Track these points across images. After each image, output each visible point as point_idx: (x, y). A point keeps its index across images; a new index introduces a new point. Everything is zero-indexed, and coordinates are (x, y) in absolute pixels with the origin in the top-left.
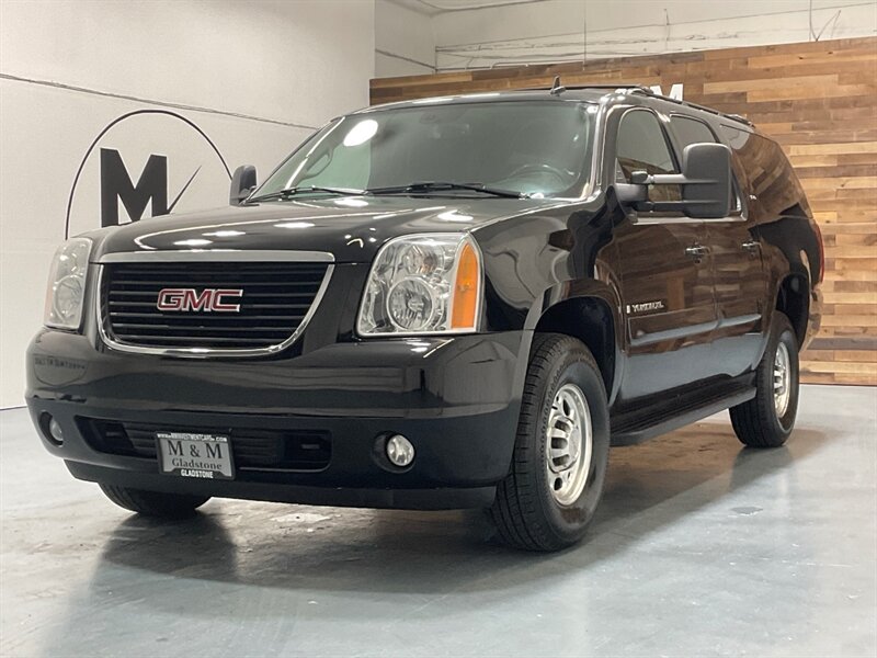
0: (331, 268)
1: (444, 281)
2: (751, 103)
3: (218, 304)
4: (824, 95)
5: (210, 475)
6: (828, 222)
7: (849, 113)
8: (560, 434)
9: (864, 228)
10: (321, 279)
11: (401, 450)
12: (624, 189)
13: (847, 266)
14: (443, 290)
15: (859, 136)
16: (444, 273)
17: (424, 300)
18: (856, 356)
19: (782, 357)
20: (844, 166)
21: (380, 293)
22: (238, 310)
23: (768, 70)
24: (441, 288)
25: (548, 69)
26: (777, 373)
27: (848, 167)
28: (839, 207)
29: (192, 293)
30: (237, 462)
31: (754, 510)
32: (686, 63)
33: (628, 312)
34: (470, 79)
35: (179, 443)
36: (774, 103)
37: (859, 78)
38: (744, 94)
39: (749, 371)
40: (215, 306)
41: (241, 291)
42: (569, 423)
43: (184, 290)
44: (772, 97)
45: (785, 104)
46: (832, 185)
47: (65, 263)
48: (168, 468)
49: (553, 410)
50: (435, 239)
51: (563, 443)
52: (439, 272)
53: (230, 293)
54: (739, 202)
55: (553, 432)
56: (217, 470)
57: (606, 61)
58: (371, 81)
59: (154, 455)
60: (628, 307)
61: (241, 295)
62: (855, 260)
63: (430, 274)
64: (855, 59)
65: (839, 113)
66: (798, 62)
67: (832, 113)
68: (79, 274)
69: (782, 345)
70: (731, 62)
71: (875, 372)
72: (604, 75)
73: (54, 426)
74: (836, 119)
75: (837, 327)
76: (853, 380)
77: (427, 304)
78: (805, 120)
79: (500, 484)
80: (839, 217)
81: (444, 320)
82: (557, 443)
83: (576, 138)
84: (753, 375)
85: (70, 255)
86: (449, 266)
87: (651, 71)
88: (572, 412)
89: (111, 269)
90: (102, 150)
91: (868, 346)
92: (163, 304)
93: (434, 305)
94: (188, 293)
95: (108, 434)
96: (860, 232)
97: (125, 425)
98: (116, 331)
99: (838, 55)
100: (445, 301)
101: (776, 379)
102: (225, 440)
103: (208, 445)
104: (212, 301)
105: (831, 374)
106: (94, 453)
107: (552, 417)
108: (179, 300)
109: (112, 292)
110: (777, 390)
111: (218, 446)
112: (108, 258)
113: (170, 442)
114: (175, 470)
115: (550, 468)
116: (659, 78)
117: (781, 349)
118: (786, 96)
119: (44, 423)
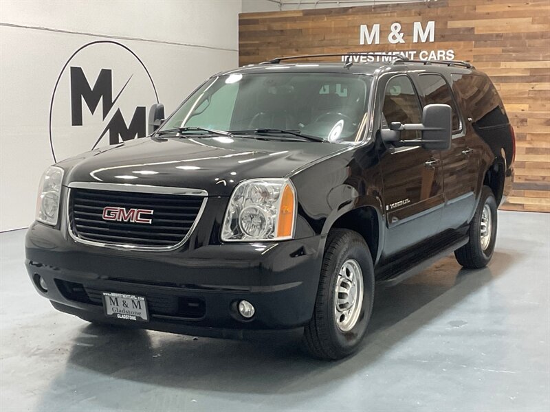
0: (206, 200)
1: (273, 207)
2: (477, 35)
3: (139, 218)
4: (522, 31)
5: (134, 318)
6: (523, 110)
7: (539, 42)
8: (344, 290)
9: (545, 115)
10: (200, 205)
11: (246, 308)
12: (387, 132)
13: (534, 138)
14: (273, 213)
15: (543, 57)
16: (274, 202)
17: (261, 218)
18: (538, 193)
19: (486, 213)
20: (534, 76)
21: (235, 213)
22: (150, 222)
23: (488, 14)
24: (272, 211)
25: (350, 10)
26: (482, 224)
27: (537, 76)
28: (530, 101)
29: (123, 210)
30: (150, 311)
31: (462, 323)
32: (437, 8)
33: (387, 209)
34: (301, 14)
35: (116, 299)
36: (492, 35)
37: (545, 21)
38: (473, 28)
39: (465, 224)
40: (137, 219)
41: (152, 211)
42: (349, 283)
43: (119, 208)
44: (490, 31)
45: (498, 36)
46: (526, 87)
47: (48, 181)
48: (110, 312)
49: (339, 277)
50: (267, 182)
51: (345, 296)
52: (270, 201)
53: (145, 212)
54: (461, 124)
55: (339, 289)
56: (138, 315)
57: (387, 6)
58: (240, 15)
59: (101, 304)
60: (387, 207)
61: (152, 213)
62: (539, 134)
63: (265, 202)
64: (543, 8)
65: (532, 42)
66: (507, 9)
67: (528, 42)
68: (56, 190)
69: (487, 206)
70: (466, 7)
71: (549, 204)
72: (385, 15)
73: (42, 281)
74: (530, 46)
75: (527, 176)
76: (535, 209)
77: (263, 220)
78: (510, 46)
79: (306, 325)
80: (530, 107)
81: (273, 231)
82: (341, 295)
83: (358, 100)
84: (468, 227)
85: (50, 176)
86: (277, 197)
87: (415, 12)
88: (351, 274)
89: (75, 192)
90: (71, 68)
91: (545, 188)
92: (106, 216)
93: (267, 222)
94: (121, 210)
95: (74, 289)
96: (543, 117)
97: (84, 286)
98: (79, 229)
99: (532, 5)
100: (274, 219)
101: (482, 227)
102: (143, 299)
103: (133, 301)
104: (135, 216)
105: (522, 205)
106: (66, 300)
107: (339, 280)
108: (116, 214)
109: (76, 205)
110: (482, 234)
111: (139, 302)
112: (74, 185)
113: (110, 298)
114: (113, 314)
115: (337, 309)
116: (420, 17)
117: (486, 209)
118: (499, 31)
119: (36, 279)
